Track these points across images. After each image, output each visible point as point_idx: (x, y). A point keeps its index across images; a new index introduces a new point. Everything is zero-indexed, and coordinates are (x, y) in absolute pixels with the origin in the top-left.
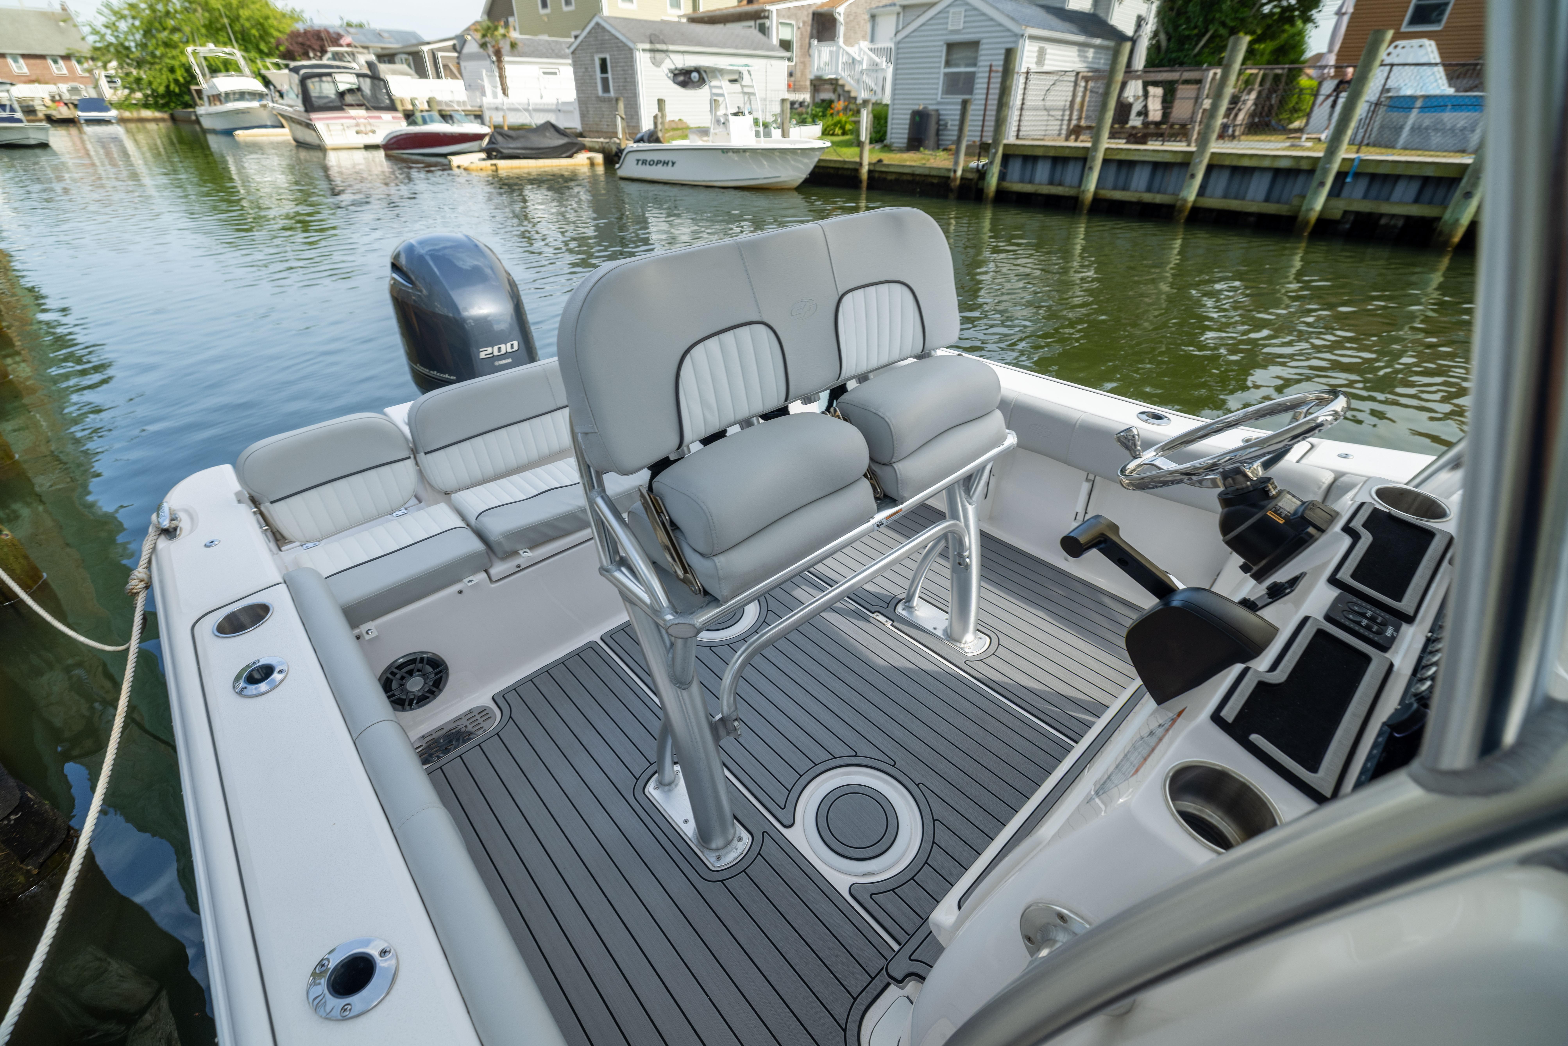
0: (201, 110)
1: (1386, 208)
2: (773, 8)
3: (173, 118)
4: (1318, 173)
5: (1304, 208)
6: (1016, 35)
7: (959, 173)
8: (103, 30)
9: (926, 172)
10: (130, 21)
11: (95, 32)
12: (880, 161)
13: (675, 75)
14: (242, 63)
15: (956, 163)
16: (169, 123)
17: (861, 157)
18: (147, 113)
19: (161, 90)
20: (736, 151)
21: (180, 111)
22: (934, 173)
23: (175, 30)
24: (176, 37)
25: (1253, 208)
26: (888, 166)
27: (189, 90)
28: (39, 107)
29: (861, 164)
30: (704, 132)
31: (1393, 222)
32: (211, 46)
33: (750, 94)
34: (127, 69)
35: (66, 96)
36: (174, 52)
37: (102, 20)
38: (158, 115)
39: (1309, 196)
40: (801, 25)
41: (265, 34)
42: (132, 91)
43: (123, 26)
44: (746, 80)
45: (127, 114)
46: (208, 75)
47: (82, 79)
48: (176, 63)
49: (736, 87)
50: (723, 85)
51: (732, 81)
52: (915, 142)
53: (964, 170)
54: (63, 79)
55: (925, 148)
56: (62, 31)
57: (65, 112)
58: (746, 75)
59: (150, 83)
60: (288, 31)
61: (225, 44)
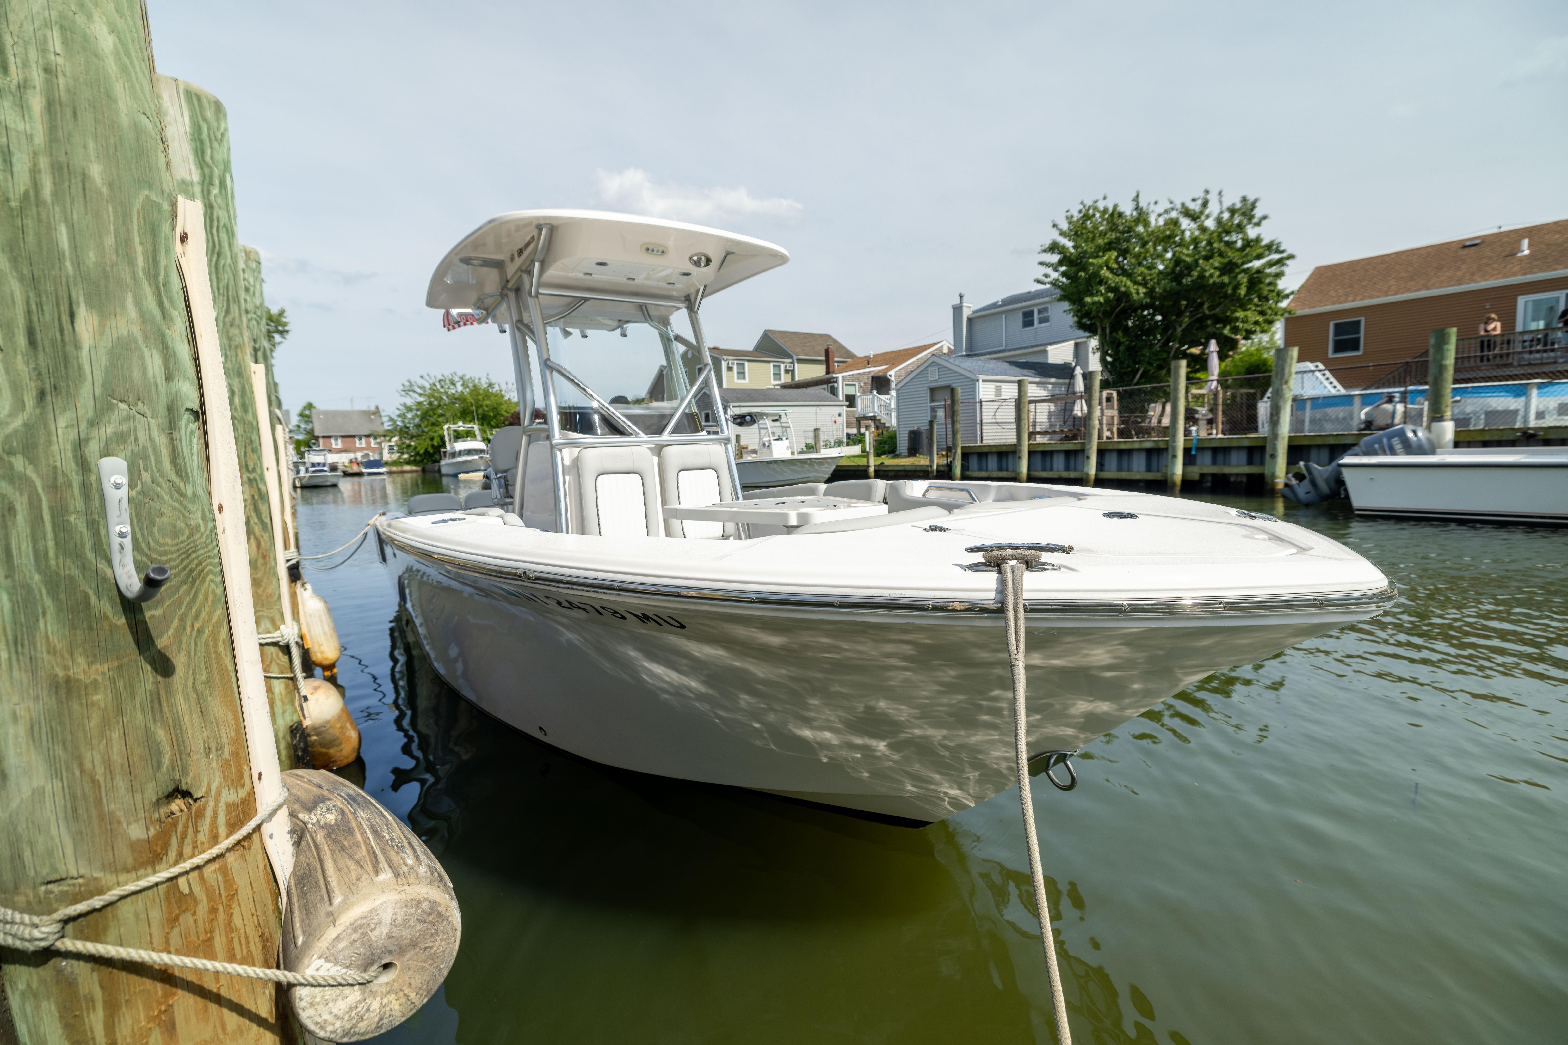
0: (443, 462)
1: (1227, 470)
2: (840, 376)
3: (424, 471)
4: (1170, 449)
5: (1169, 473)
6: (973, 380)
7: (935, 467)
8: (396, 418)
9: (914, 468)
10: (415, 412)
11: (391, 419)
12: (882, 463)
13: (734, 419)
14: (477, 433)
15: (932, 461)
16: (420, 473)
17: (868, 462)
18: (407, 468)
19: (422, 452)
20: (776, 462)
21: (430, 466)
22: (918, 469)
23: (441, 415)
24: (440, 419)
25: (1138, 476)
26: (888, 466)
27: (439, 452)
28: (340, 467)
29: (868, 466)
30: (755, 452)
31: (1239, 479)
32: (460, 424)
33: (786, 427)
34: (404, 440)
35: (359, 459)
36: (437, 428)
37: (398, 412)
38: (414, 468)
39: (1169, 465)
40: (862, 384)
41: (497, 414)
42: (403, 453)
43: (409, 415)
44: (784, 419)
45: (394, 469)
46: (453, 440)
47: (373, 450)
48: (436, 435)
49: (778, 424)
50: (768, 422)
51: (774, 421)
52: (913, 451)
53: (938, 465)
54: (361, 450)
55: (920, 454)
56: (371, 420)
57: (355, 469)
58: (783, 416)
59: (416, 448)
60: (512, 412)
61: (470, 422)
